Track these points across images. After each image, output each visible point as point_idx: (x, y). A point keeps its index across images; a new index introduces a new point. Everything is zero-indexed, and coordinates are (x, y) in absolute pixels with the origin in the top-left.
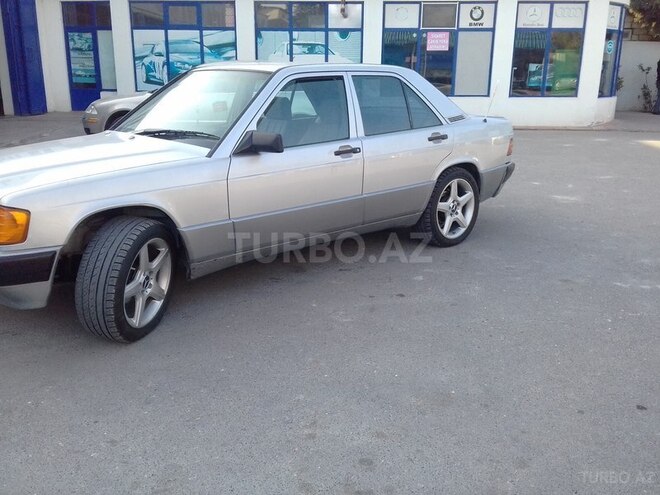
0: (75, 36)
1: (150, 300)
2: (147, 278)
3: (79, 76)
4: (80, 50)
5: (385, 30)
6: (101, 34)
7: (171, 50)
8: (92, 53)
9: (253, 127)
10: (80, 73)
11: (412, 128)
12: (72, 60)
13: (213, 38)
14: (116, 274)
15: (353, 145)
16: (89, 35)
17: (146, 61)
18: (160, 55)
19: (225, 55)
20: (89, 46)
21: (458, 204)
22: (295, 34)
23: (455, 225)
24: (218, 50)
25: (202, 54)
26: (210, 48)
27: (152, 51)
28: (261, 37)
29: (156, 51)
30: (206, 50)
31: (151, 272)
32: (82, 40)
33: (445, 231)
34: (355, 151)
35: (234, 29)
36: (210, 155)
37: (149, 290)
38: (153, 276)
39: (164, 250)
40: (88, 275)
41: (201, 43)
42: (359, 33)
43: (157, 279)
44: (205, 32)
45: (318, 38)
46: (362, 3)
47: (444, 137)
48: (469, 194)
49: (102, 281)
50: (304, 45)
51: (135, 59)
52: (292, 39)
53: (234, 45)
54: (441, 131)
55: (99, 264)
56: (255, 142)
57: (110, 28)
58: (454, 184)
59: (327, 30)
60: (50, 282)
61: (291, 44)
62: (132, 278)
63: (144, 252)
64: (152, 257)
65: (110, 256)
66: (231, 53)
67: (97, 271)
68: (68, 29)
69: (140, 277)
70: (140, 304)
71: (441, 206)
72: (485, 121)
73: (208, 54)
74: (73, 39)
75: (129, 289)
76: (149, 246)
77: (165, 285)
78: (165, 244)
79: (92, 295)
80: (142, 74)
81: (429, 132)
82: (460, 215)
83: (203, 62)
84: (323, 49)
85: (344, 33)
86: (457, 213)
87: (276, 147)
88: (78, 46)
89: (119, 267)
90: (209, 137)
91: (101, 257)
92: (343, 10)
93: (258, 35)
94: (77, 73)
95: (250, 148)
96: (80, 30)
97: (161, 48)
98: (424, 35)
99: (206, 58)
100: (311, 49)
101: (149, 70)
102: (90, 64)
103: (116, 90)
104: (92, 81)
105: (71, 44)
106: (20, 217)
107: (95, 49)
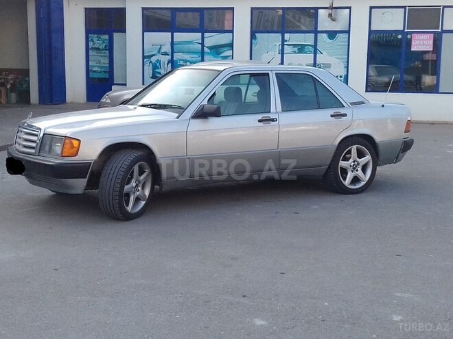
0: (95, 37)
1: (138, 200)
2: (137, 185)
3: (95, 71)
4: (98, 49)
5: (370, 32)
6: (116, 36)
7: (175, 50)
8: (107, 52)
9: (205, 102)
10: (96, 69)
11: (319, 108)
12: (90, 58)
13: (212, 39)
14: (121, 177)
15: (272, 116)
16: (106, 37)
17: (153, 59)
18: (166, 54)
19: (222, 55)
20: (106, 47)
21: (358, 164)
22: (287, 36)
23: (356, 180)
24: (217, 50)
25: (203, 53)
26: (210, 48)
27: (159, 52)
28: (255, 38)
29: (162, 51)
30: (206, 49)
31: (139, 182)
32: (99, 41)
33: (347, 182)
34: (273, 120)
35: (232, 32)
36: (178, 118)
37: (138, 193)
38: (141, 185)
39: (147, 171)
40: (106, 177)
41: (202, 44)
42: (347, 35)
43: (143, 188)
44: (206, 35)
45: (308, 39)
46: (350, 8)
47: (345, 115)
48: (368, 158)
49: (113, 180)
50: (295, 45)
51: (144, 57)
52: (283, 41)
53: (231, 46)
54: (342, 111)
55: (112, 172)
56: (205, 110)
57: (124, 31)
58: (354, 148)
59: (316, 32)
60: (87, 179)
61: (283, 45)
62: (128, 183)
63: (136, 168)
64: (141, 174)
65: (118, 167)
66: (229, 53)
67: (111, 175)
68: (88, 32)
69: (133, 183)
70: (132, 199)
71: (342, 163)
72: (383, 106)
73: (208, 53)
74: (92, 40)
75: (127, 187)
76: (139, 166)
77: (147, 192)
78: (148, 167)
79: (108, 188)
80: (149, 70)
81: (332, 111)
82: (360, 173)
83: (203, 60)
84: (312, 49)
85: (332, 34)
86: (357, 170)
87: (217, 113)
88: (96, 46)
89: (122, 173)
90: (179, 108)
91: (114, 169)
92: (330, 15)
93: (253, 36)
94: (94, 69)
95: (202, 114)
96: (99, 32)
97: (167, 48)
98: (409, 36)
99: (206, 57)
100: (301, 49)
101: (155, 67)
102: (106, 61)
103: (126, 85)
104: (106, 76)
105: (91, 44)
106: (75, 143)
107: (110, 48)
